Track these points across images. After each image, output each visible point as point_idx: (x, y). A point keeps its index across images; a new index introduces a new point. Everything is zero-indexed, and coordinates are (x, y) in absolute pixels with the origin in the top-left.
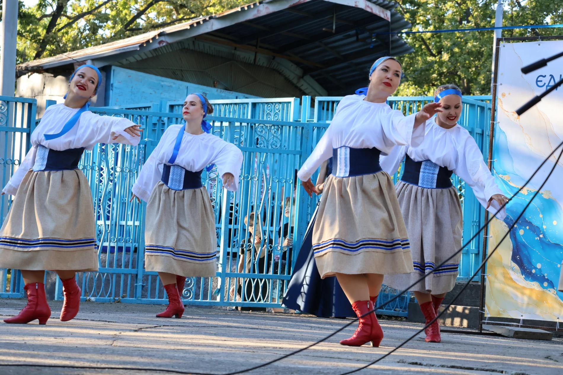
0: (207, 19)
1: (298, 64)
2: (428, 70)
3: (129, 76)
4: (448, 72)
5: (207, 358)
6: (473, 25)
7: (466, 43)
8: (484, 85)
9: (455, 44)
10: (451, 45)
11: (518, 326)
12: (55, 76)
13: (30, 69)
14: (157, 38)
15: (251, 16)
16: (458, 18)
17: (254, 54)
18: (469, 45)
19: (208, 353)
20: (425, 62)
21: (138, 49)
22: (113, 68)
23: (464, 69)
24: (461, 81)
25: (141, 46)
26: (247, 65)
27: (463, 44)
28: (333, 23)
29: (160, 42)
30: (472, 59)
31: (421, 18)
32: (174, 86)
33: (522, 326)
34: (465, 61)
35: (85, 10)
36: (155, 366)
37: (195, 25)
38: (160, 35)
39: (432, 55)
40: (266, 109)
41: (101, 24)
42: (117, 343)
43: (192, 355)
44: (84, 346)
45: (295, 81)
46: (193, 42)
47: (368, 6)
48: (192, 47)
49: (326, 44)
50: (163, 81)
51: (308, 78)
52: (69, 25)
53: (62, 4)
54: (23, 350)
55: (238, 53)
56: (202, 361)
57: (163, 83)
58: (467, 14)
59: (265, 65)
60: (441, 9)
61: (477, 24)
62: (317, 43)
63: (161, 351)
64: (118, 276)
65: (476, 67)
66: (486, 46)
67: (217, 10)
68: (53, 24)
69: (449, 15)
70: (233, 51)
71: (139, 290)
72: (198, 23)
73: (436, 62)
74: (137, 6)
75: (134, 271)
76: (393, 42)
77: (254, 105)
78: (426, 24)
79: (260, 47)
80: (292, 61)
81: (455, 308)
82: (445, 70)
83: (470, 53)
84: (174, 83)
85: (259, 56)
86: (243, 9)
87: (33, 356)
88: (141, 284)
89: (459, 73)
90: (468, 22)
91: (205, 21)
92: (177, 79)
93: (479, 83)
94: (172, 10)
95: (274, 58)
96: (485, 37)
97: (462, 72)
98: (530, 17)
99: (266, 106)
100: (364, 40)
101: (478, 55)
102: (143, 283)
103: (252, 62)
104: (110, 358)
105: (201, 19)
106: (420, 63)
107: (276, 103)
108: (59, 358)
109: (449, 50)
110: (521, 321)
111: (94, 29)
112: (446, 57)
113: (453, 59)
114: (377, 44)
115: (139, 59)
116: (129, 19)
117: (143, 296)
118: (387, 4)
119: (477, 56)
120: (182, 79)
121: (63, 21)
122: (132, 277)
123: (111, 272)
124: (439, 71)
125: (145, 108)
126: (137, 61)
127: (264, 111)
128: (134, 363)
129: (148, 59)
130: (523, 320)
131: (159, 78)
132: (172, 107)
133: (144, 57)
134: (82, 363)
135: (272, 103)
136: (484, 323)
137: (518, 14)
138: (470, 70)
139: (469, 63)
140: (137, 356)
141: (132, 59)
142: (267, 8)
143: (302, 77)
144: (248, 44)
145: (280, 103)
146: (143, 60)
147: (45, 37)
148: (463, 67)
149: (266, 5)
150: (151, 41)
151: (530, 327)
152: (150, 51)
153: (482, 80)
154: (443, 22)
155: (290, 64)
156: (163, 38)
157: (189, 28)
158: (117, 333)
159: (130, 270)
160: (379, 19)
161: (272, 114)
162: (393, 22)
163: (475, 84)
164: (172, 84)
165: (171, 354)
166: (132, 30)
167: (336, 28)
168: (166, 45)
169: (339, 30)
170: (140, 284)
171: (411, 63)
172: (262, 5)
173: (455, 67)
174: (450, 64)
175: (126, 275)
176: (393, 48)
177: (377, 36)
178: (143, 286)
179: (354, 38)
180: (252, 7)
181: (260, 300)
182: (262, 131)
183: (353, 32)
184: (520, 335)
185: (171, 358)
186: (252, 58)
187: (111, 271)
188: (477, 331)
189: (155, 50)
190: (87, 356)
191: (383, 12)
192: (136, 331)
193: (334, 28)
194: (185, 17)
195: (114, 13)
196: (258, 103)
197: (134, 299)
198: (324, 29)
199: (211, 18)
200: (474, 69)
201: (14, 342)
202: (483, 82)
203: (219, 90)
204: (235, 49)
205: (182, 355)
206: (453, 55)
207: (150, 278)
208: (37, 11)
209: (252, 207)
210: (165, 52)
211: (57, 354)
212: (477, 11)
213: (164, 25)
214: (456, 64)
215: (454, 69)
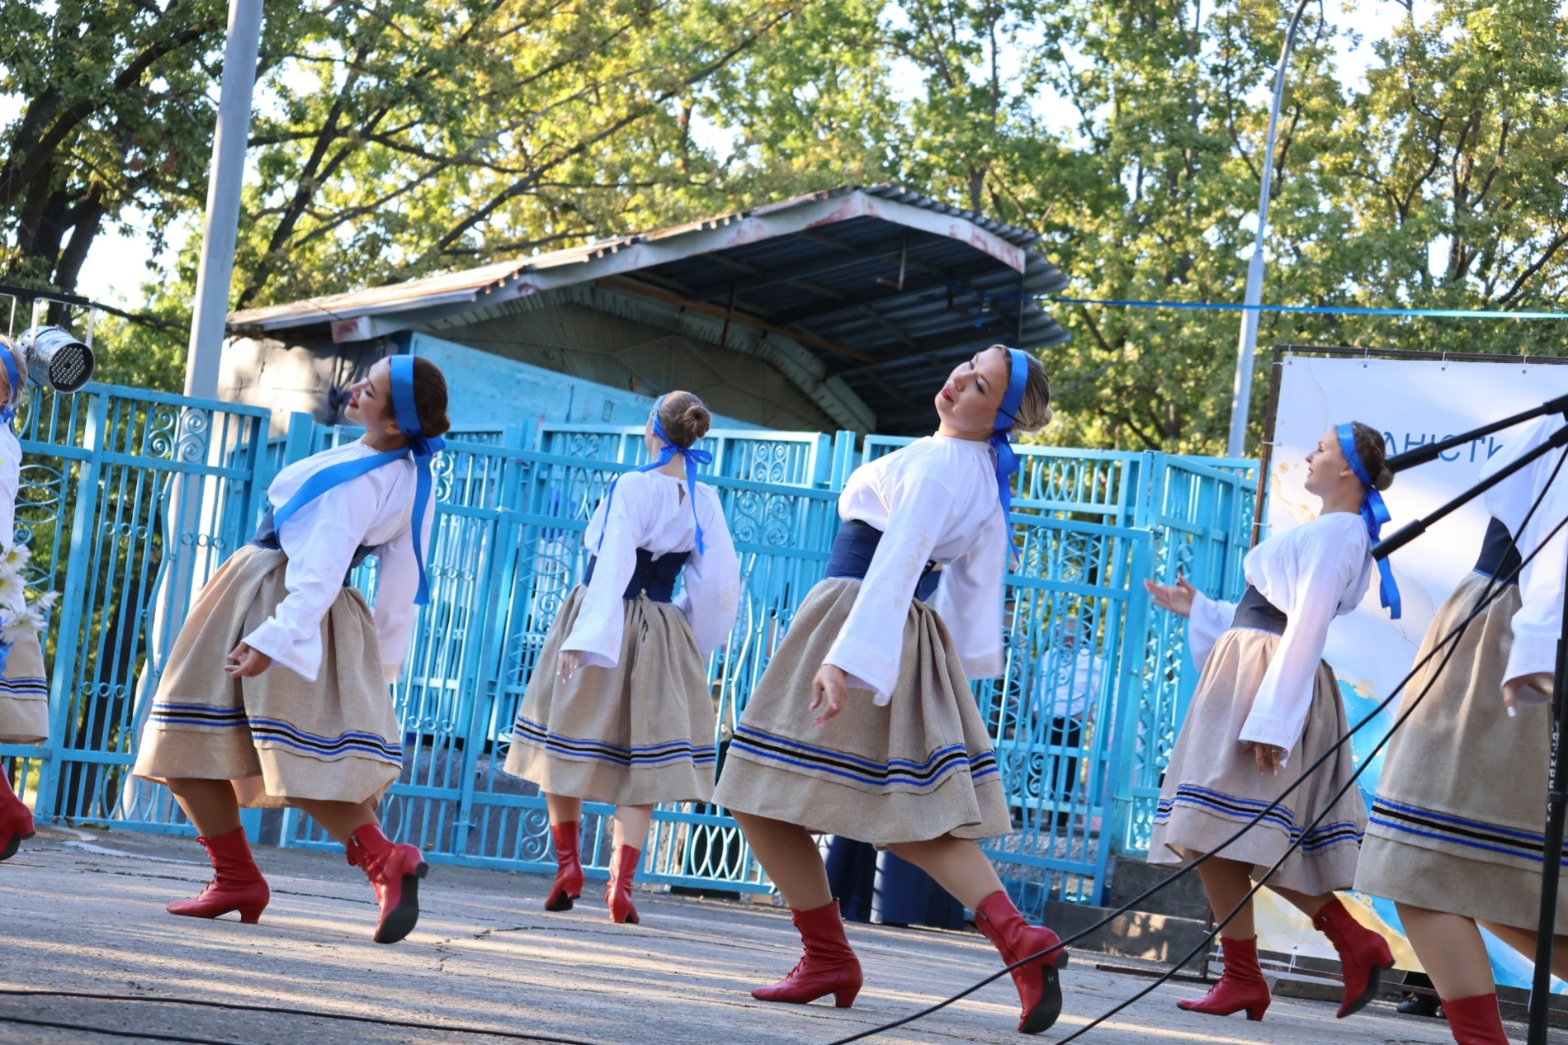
0: (628, 242)
1: (816, 351)
2: (1092, 380)
3: (449, 357)
4: (1136, 387)
5: (653, 1015)
6: (1196, 288)
7: (1179, 327)
8: (1213, 420)
9: (1154, 327)
10: (1146, 329)
11: (1285, 969)
12: (288, 348)
13: (234, 329)
14: (516, 277)
15: (723, 242)
16: (1164, 271)
17: (722, 323)
18: (1186, 331)
19: (652, 1005)
20: (1087, 360)
21: (474, 299)
22: (415, 336)
23: (1171, 383)
24: (1163, 408)
25: (481, 292)
26: (706, 346)
27: (1173, 327)
28: (898, 268)
29: (522, 287)
30: (1189, 361)
31: (1083, 265)
32: (544, 383)
33: (1294, 971)
34: (1174, 365)
35: (353, 204)
36: (550, 1028)
37: (600, 255)
38: (524, 271)
39: (1102, 346)
40: (754, 453)
41: (389, 236)
42: (453, 967)
43: (618, 1006)
44: (384, 969)
45: (807, 388)
46: (592, 290)
47: (978, 238)
48: (588, 301)
49: (881, 312)
50: (521, 372)
51: (835, 382)
52: (318, 234)
53: (308, 188)
54: (262, 970)
55: (687, 319)
56: (643, 1020)
57: (519, 376)
58: (1182, 266)
59: (744, 348)
60: (1127, 250)
61: (1204, 289)
62: (861, 309)
63: (552, 992)
64: (419, 802)
65: (1198, 380)
66: (1221, 336)
67: (644, 221)
68: (285, 230)
69: (1142, 264)
70: (677, 315)
71: (463, 836)
72: (607, 251)
73: (1111, 364)
74: (468, 201)
75: (453, 795)
76: (1028, 317)
77: (730, 443)
78: (1095, 278)
79: (738, 310)
80: (803, 344)
81: (1148, 918)
82: (1130, 382)
83: (1186, 349)
84: (545, 378)
85: (733, 328)
86: (706, 226)
87: (290, 988)
88: (467, 822)
89: (1159, 390)
90: (1185, 281)
91: (621, 247)
92: (552, 368)
93: (1202, 416)
94: (543, 215)
95: (765, 334)
96: (1221, 316)
97: (1166, 388)
98: (1318, 281)
99: (755, 446)
100: (963, 308)
101: (1204, 354)
102: (472, 821)
103: (717, 340)
104: (449, 1004)
105: (613, 242)
106: (1077, 362)
107: (778, 443)
108: (343, 996)
109: (1140, 338)
110: (1293, 959)
111: (373, 246)
112: (1131, 351)
113: (1148, 359)
114: (991, 319)
115: (472, 319)
116: (451, 227)
117: (472, 848)
118: (1019, 236)
119: (1200, 357)
120: (562, 370)
121: (304, 224)
122: (448, 808)
123: (405, 793)
124: (1116, 383)
125: (489, 433)
126: (469, 324)
127: (750, 456)
128: (502, 1019)
129: (491, 321)
130: (1298, 957)
131: (512, 363)
132: (548, 435)
133: (484, 317)
134: (395, 1011)
135: (770, 442)
136: (1213, 958)
137: (1294, 272)
138: (1184, 386)
139: (1184, 369)
140: (504, 1001)
141: (456, 320)
142: (758, 227)
143: (824, 380)
144: (712, 302)
145: (787, 443)
146: (480, 324)
147: (267, 258)
148: (1170, 377)
149: (757, 221)
150: (502, 285)
151: (1311, 974)
152: (498, 306)
153: (1208, 407)
154: (1131, 276)
155: (800, 350)
156: (528, 279)
157: (586, 259)
158: (441, 939)
159: (445, 792)
160: (998, 265)
161: (769, 466)
162: (1029, 274)
163: (1194, 417)
164: (540, 379)
165: (575, 1001)
166: (455, 253)
167: (906, 279)
168: (534, 295)
169: (912, 284)
170: (465, 822)
171: (1056, 362)
172: (747, 220)
173: (1153, 377)
174: (1140, 368)
175: (436, 803)
176: (1026, 331)
177: (994, 303)
178: (471, 829)
179: (943, 304)
180: (727, 222)
181: (722, 875)
182: (750, 506)
183: (941, 290)
184: (1288, 989)
185: (578, 1011)
186: (718, 330)
187: (405, 790)
188: (1197, 974)
189: (509, 303)
190: (401, 995)
191: (1009, 252)
192: (478, 937)
193: (902, 278)
194: (571, 232)
195: (418, 213)
196: (739, 440)
197: (449, 854)
198: (879, 280)
199: (635, 241)
200: (1192, 384)
201: (233, 949)
202: (1210, 414)
203: (641, 397)
204: (683, 310)
205: (596, 1004)
206: (1148, 350)
207: (487, 810)
208: (253, 198)
209: (721, 668)
210: (530, 308)
211: (335, 985)
212: (1205, 259)
213: (524, 246)
214: (1155, 369)
215: (1150, 382)
